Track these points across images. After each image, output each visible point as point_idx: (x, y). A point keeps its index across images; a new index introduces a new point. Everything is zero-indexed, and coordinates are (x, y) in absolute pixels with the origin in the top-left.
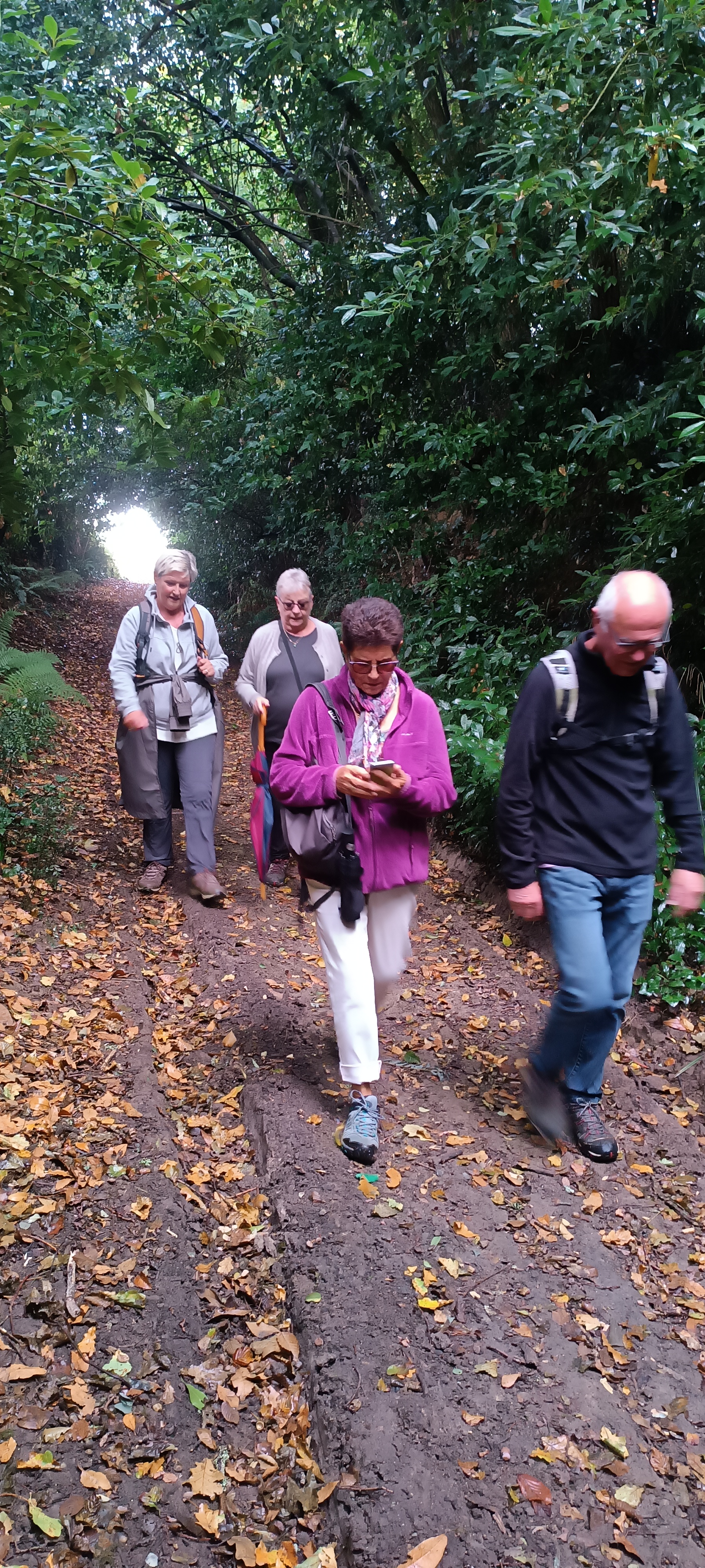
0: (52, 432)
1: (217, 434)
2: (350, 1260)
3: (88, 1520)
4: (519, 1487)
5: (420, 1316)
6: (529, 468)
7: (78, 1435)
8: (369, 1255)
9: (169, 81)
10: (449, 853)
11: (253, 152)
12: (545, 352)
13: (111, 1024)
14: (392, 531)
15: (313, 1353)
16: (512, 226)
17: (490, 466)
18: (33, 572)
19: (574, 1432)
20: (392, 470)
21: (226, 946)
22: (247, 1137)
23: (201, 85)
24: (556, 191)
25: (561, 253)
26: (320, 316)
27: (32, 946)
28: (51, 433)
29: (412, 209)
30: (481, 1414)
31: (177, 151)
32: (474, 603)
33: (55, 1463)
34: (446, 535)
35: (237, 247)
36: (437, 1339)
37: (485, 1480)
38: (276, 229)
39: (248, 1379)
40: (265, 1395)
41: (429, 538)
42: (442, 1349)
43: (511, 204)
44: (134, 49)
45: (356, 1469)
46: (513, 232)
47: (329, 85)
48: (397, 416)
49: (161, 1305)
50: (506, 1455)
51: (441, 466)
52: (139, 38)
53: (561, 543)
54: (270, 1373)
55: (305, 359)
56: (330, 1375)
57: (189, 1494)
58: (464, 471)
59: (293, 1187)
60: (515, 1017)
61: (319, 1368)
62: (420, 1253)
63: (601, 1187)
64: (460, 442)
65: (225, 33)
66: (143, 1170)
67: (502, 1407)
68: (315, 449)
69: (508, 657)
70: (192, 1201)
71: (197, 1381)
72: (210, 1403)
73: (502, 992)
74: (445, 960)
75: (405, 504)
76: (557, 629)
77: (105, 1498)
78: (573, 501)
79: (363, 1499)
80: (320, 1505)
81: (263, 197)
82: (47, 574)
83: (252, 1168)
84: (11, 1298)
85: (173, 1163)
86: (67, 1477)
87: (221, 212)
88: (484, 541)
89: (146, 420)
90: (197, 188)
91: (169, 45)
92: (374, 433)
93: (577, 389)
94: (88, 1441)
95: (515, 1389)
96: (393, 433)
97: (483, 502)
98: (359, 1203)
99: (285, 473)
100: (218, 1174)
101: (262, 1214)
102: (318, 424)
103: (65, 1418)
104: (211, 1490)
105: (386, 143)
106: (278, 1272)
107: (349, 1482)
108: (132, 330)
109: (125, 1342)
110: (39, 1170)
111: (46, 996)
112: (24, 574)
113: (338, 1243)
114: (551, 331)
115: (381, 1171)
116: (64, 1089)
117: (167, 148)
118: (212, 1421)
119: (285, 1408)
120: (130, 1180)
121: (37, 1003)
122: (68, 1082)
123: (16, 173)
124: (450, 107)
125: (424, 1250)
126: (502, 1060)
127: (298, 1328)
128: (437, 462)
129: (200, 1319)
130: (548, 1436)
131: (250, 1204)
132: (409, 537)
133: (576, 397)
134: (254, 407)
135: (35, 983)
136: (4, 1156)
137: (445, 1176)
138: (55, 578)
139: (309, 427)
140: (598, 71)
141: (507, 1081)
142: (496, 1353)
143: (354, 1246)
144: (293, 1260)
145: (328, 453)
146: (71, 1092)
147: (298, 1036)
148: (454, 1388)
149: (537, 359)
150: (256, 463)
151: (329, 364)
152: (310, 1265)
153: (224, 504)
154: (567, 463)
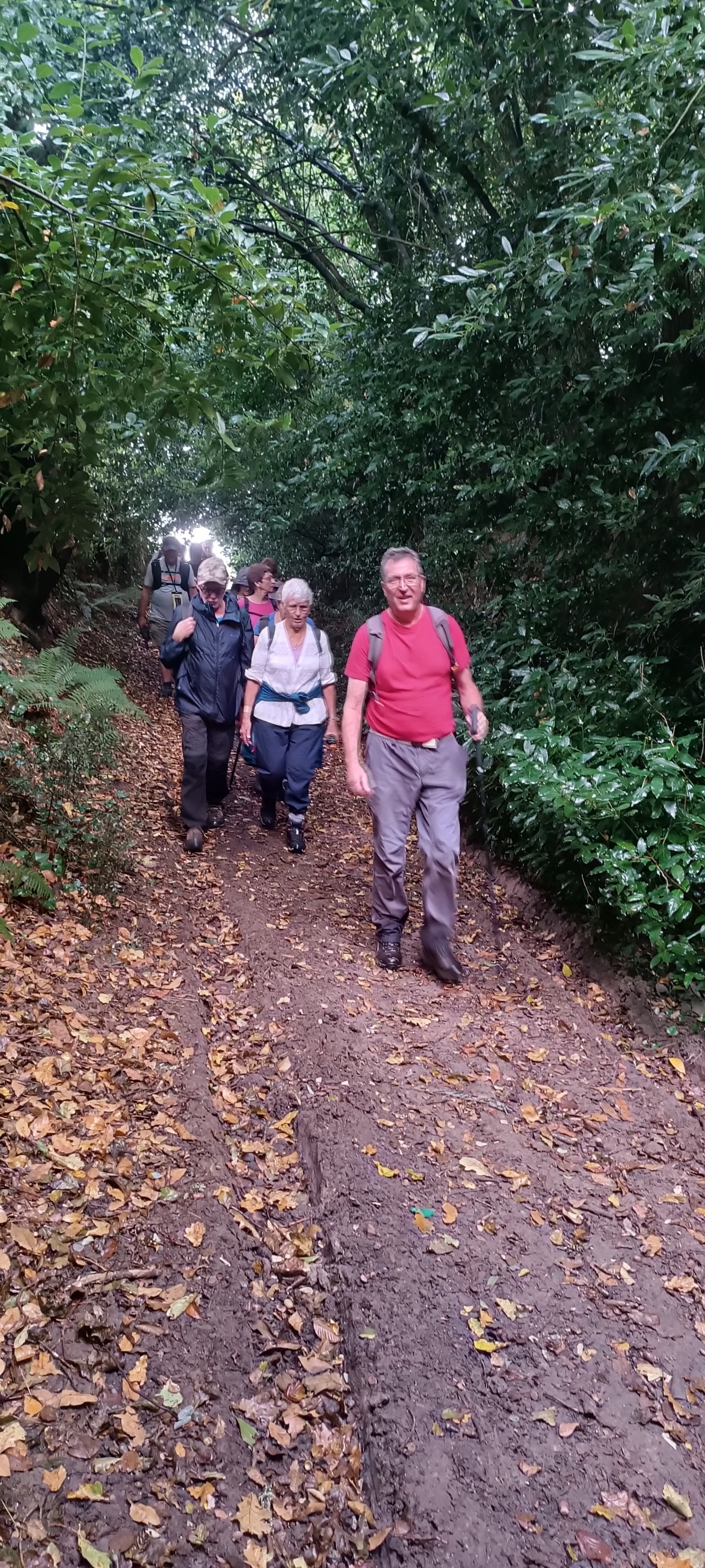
0: (121, 451)
1: (282, 455)
2: (405, 1297)
3: (137, 1557)
4: (578, 1544)
5: (476, 1359)
6: (598, 490)
7: (127, 1466)
8: (424, 1292)
9: (244, 107)
10: (508, 878)
11: (325, 175)
12: (616, 375)
13: (167, 1045)
14: (456, 553)
15: (366, 1392)
16: (588, 249)
17: (557, 488)
18: (98, 589)
19: (634, 1488)
20: (458, 491)
21: (282, 968)
22: (301, 1164)
23: (276, 111)
24: (633, 214)
25: (635, 275)
26: (388, 338)
27: (91, 963)
28: (119, 452)
29: (483, 232)
30: (539, 1464)
31: (250, 174)
32: (538, 626)
33: (104, 1495)
34: (511, 557)
35: (306, 269)
36: (494, 1383)
37: (542, 1534)
38: (345, 250)
39: (300, 1416)
40: (316, 1433)
41: (494, 560)
42: (498, 1394)
43: (589, 228)
44: (211, 75)
45: (410, 1516)
46: (589, 255)
47: (404, 110)
48: (464, 437)
49: (214, 1335)
50: (564, 1509)
51: (508, 488)
52: (217, 64)
53: (629, 566)
54: (321, 1410)
55: (373, 381)
56: (385, 1416)
57: (238, 1534)
58: (531, 493)
59: (347, 1219)
60: (576, 1050)
61: (372, 1409)
62: (476, 1293)
63: (664, 1231)
64: (528, 464)
65: (304, 60)
66: (196, 1196)
67: (561, 1459)
68: (382, 471)
69: (572, 682)
70: (245, 1229)
71: (248, 1415)
72: (260, 1439)
73: (562, 1024)
74: (503, 989)
75: (470, 525)
76: (624, 654)
77: (155, 1534)
78: (643, 524)
79: (416, 1548)
80: (372, 1552)
81: (334, 219)
82: (112, 590)
83: (305, 1197)
84: (63, 1322)
85: (227, 1189)
86: (116, 1510)
87: (291, 234)
88: (550, 563)
89: (216, 443)
90: (269, 211)
91: (245, 71)
92: (441, 455)
93: (649, 412)
94: (137, 1473)
95: (573, 1440)
96: (460, 455)
97: (550, 524)
98: (415, 1239)
99: (350, 493)
100: (271, 1202)
101: (315, 1245)
102: (384, 446)
103: (115, 1448)
104: (259, 1529)
105: (459, 167)
106: (331, 1306)
107: (402, 1530)
108: (201, 350)
109: (177, 1372)
110: (93, 1192)
111: (103, 1013)
112: (89, 590)
113: (393, 1279)
114: (623, 353)
115: (437, 1205)
116: (120, 1108)
117: (240, 171)
118: (263, 1458)
119: (336, 1449)
120: (183, 1205)
121: (94, 1021)
122: (123, 1102)
123: (96, 199)
124: (523, 129)
125: (480, 1289)
126: (562, 1095)
127: (352, 1364)
128: (504, 484)
129: (252, 1351)
130: (608, 1491)
131: (304, 1235)
132: (472, 558)
133: (648, 420)
134: (320, 428)
135: (94, 1000)
136: (59, 1176)
137: (503, 1214)
138: (120, 595)
139: (376, 449)
140: (678, 95)
141: (567, 1116)
142: (553, 1400)
143: (410, 1283)
144: (347, 1294)
145: (393, 474)
146: (126, 1112)
147: (353, 1063)
148: (511, 1436)
149: (608, 381)
150: (321, 483)
151: (397, 386)
152: (364, 1300)
153: (289, 523)
154: (636, 486)
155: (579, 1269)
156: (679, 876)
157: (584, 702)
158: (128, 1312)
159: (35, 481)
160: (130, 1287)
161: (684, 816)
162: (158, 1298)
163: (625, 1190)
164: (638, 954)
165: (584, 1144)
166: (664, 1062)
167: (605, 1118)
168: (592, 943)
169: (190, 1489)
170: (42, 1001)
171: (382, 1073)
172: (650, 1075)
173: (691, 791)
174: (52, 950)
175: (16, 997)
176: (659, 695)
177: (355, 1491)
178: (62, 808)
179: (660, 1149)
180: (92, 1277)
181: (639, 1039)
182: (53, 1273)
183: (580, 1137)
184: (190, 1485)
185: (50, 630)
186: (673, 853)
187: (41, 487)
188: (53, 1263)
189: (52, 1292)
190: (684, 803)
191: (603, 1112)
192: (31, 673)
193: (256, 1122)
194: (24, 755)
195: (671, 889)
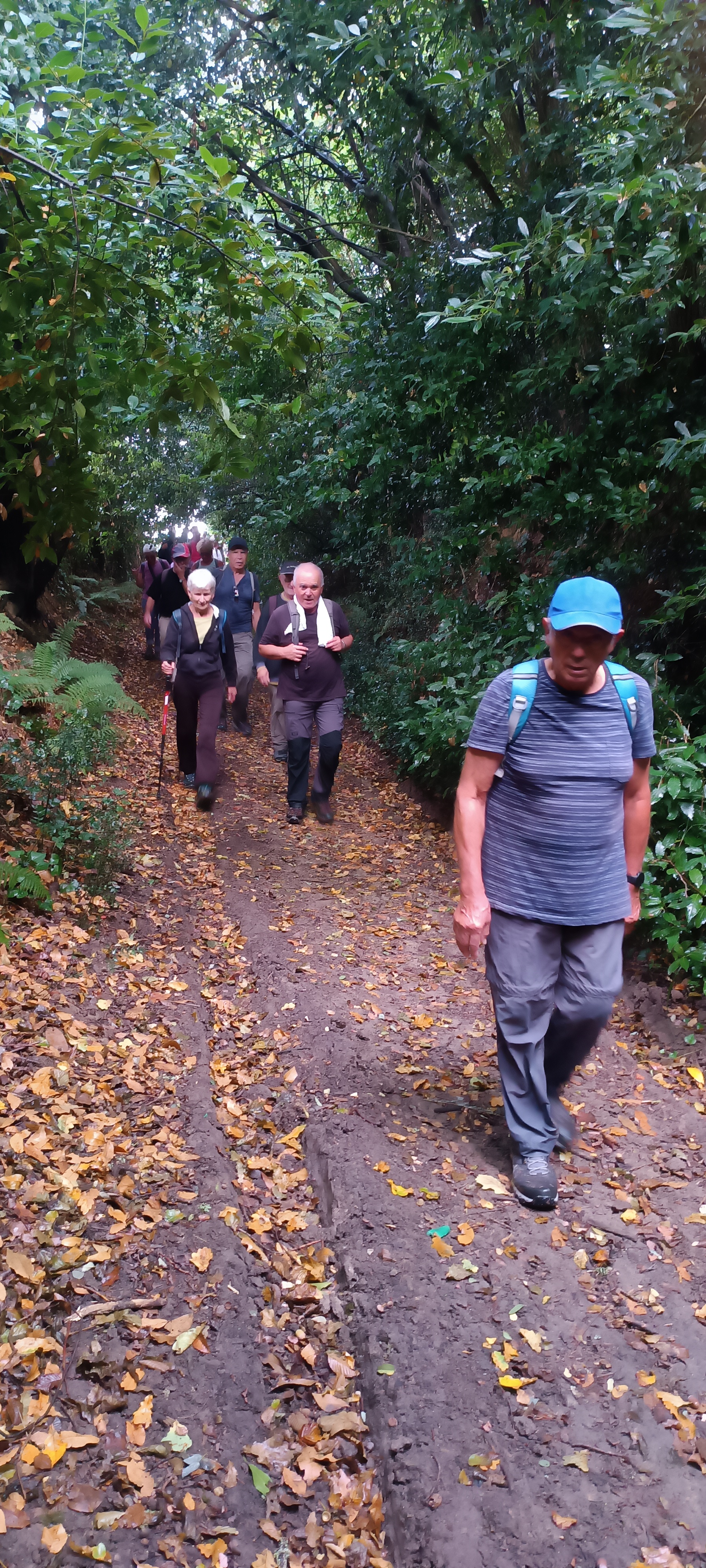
0: (117, 444)
1: (280, 448)
2: (424, 1329)
5: (501, 1396)
6: (608, 484)
7: (132, 1520)
8: (445, 1323)
9: (243, 95)
11: (325, 166)
12: (626, 365)
13: (167, 1052)
14: (460, 547)
15: (386, 1434)
16: (609, 230)
17: (565, 481)
18: (94, 583)
19: (676, 1542)
20: (465, 484)
21: (286, 972)
22: (310, 1182)
24: (659, 192)
25: (647, 263)
27: (89, 967)
29: (489, 221)
30: (573, 1516)
31: (249, 164)
34: (514, 552)
36: (522, 1424)
38: (345, 242)
39: (316, 1461)
40: (334, 1479)
41: (499, 554)
42: (526, 1436)
44: (210, 63)
46: (610, 236)
48: (470, 430)
49: (223, 1371)
51: (516, 481)
52: (216, 52)
54: (338, 1453)
55: (376, 372)
56: (407, 1463)
58: (538, 487)
59: (360, 1242)
61: (393, 1453)
62: (499, 1322)
63: (692, 1254)
64: (536, 456)
66: (202, 1217)
67: (596, 1508)
68: (384, 463)
70: (254, 1253)
71: (260, 1460)
72: (274, 1487)
75: (474, 519)
78: (654, 518)
81: (333, 212)
82: (107, 585)
83: (315, 1218)
85: (234, 1210)
87: (291, 226)
89: (221, 429)
90: (269, 203)
91: (245, 59)
92: (445, 446)
93: (659, 404)
94: (143, 1527)
96: (465, 447)
97: (558, 518)
98: (433, 1264)
99: (352, 487)
100: (280, 1222)
101: (327, 1270)
102: (388, 438)
103: (119, 1501)
105: (463, 155)
106: (345, 1336)
109: (184, 1412)
111: (102, 1021)
112: (85, 584)
113: (408, 1309)
115: (453, 1227)
116: (121, 1122)
117: (239, 161)
118: (277, 1508)
119: (355, 1497)
120: (187, 1227)
121: (93, 1028)
122: (124, 1115)
123: (97, 171)
125: (503, 1319)
126: (579, 1107)
127: (369, 1403)
128: (512, 476)
129: (263, 1386)
130: (648, 1546)
131: (315, 1259)
132: (475, 553)
133: (659, 412)
134: (323, 420)
135: (91, 1007)
136: (55, 1196)
137: (523, 1236)
138: (115, 589)
139: (380, 441)
143: (429, 1313)
144: (363, 1325)
145: (397, 467)
146: (127, 1126)
147: (362, 1073)
148: (542, 1483)
149: (619, 372)
150: (323, 476)
151: (401, 377)
152: (381, 1332)
153: (290, 517)
154: (647, 480)
156: (698, 880)
158: (132, 1346)
159: (33, 467)
160: (134, 1319)
162: (163, 1330)
163: (649, 1210)
164: (652, 959)
165: (604, 1160)
166: (682, 1072)
167: (625, 1132)
169: (200, 1546)
170: (38, 1009)
171: (392, 1084)
172: (668, 1086)
174: (48, 954)
175: (12, 1004)
177: (377, 1545)
178: (60, 807)
179: (683, 1165)
180: (92, 1308)
181: (655, 1048)
183: (599, 1152)
184: (201, 1542)
185: (46, 625)
186: (691, 856)
187: (39, 473)
191: (622, 1126)
192: (26, 667)
193: (263, 1136)
194: (19, 751)
195: (689, 893)
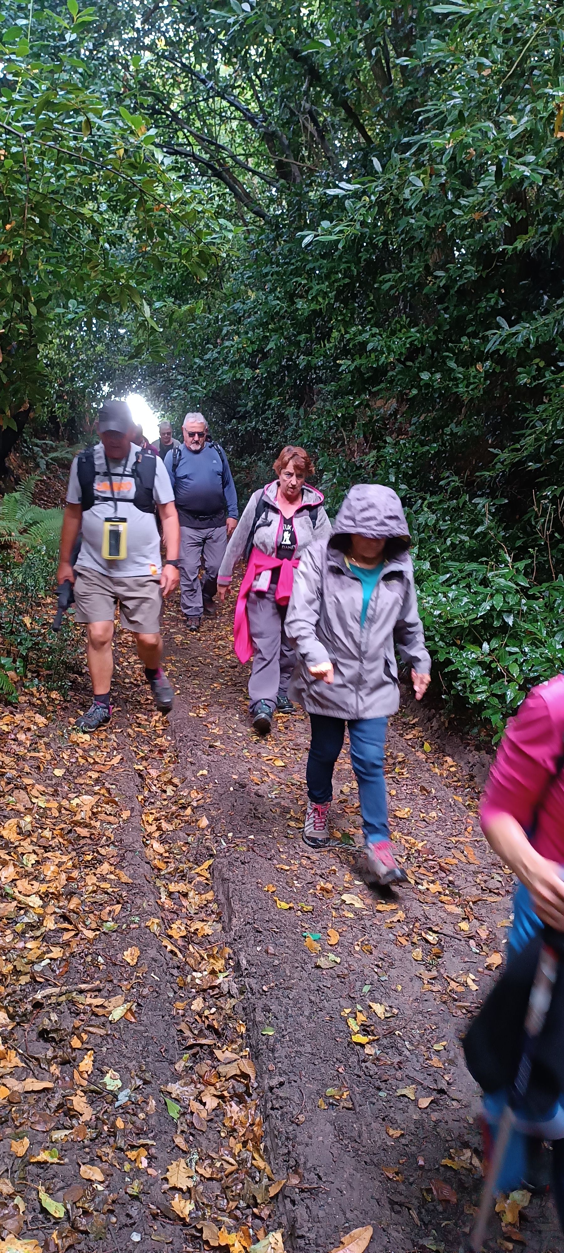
0: (68, 333)
1: (199, 336)
2: (297, 1003)
3: (86, 1205)
4: (431, 1189)
5: (353, 1049)
6: (452, 364)
7: (78, 1136)
8: (313, 998)
9: (166, 50)
11: (233, 108)
12: (466, 271)
13: (109, 808)
14: (340, 415)
15: (267, 1076)
16: (443, 168)
17: (420, 363)
18: (51, 445)
19: (476, 1146)
20: (341, 365)
21: (201, 747)
22: (216, 901)
23: (192, 54)
24: (479, 140)
25: (481, 191)
26: (285, 241)
27: (47, 745)
28: (67, 333)
29: (360, 155)
30: (402, 1129)
31: (172, 107)
32: (405, 474)
33: (59, 1159)
34: (384, 419)
35: (218, 185)
36: (367, 1068)
37: (404, 1182)
38: (250, 170)
39: (214, 1095)
40: (228, 1108)
41: (370, 421)
42: (371, 1076)
43: (442, 151)
44: (138, 25)
45: (301, 1170)
46: (443, 173)
47: (295, 54)
48: (346, 321)
49: (146, 1034)
50: (421, 1163)
51: (380, 363)
52: (143, 15)
53: (477, 426)
54: (232, 1091)
55: (272, 275)
56: (281, 1095)
57: (166, 1186)
58: (399, 367)
59: (252, 942)
60: (434, 809)
61: (271, 1089)
62: (354, 998)
64: (396, 343)
65: (212, 11)
66: (132, 926)
67: (419, 1124)
68: (279, 349)
69: (432, 518)
70: (172, 952)
71: (173, 1096)
72: (183, 1114)
73: (423, 789)
75: (350, 393)
76: (474, 496)
77: (100, 1188)
78: (488, 391)
79: (306, 1195)
80: (271, 1198)
81: (240, 145)
82: (62, 446)
83: (219, 926)
84: (26, 1026)
85: (157, 921)
86: (70, 1170)
87: (206, 157)
88: (414, 424)
89: (143, 325)
90: (187, 137)
91: (167, 21)
92: (327, 336)
93: (493, 301)
94: (86, 1141)
95: (429, 1110)
96: (342, 335)
97: (415, 392)
98: (305, 957)
99: (254, 367)
100: (192, 930)
101: (227, 963)
102: (281, 328)
103: (68, 1123)
104: (184, 1184)
105: (340, 101)
106: (240, 1010)
107: (295, 1181)
108: (133, 252)
109: (117, 1063)
110: (50, 924)
111: (57, 784)
112: (44, 446)
113: (288, 988)
114: (472, 254)
115: (323, 931)
116: (71, 859)
117: (163, 105)
118: (186, 1128)
119: (243, 1120)
120: (122, 933)
121: (50, 790)
122: (74, 854)
123: (42, 124)
124: (393, 72)
125: (357, 995)
126: (422, 844)
127: (256, 1055)
128: (377, 359)
129: (177, 1046)
130: (455, 1149)
131: (218, 955)
132: (353, 420)
133: (492, 308)
134: (229, 313)
135: (50, 774)
136: (22, 912)
137: (375, 937)
138: (69, 449)
139: (274, 330)
140: (515, 43)
141: (426, 860)
142: (414, 1081)
143: (301, 991)
144: (252, 1001)
145: (289, 352)
146: (76, 862)
147: (258, 821)
148: (380, 1108)
149: (460, 276)
150: (231, 358)
151: (291, 279)
152: (265, 1005)
153: (205, 392)
154: (483, 361)
155: (434, 979)
156: (515, 671)
157: (441, 534)
158: (78, 1017)
160: (80, 998)
161: (519, 625)
162: (102, 1006)
163: (471, 917)
164: (483, 733)
167: (456, 861)
168: (447, 725)
169: (127, 1153)
170: (8, 775)
173: (525, 605)
174: (15, 735)
176: (500, 529)
177: (259, 1152)
178: (23, 621)
179: (499, 885)
180: (49, 991)
182: (18, 988)
183: (436, 876)
184: (128, 1150)
185: (12, 479)
186: (511, 654)
188: (18, 981)
189: (17, 1002)
190: (520, 614)
191: (454, 857)
195: (509, 682)
